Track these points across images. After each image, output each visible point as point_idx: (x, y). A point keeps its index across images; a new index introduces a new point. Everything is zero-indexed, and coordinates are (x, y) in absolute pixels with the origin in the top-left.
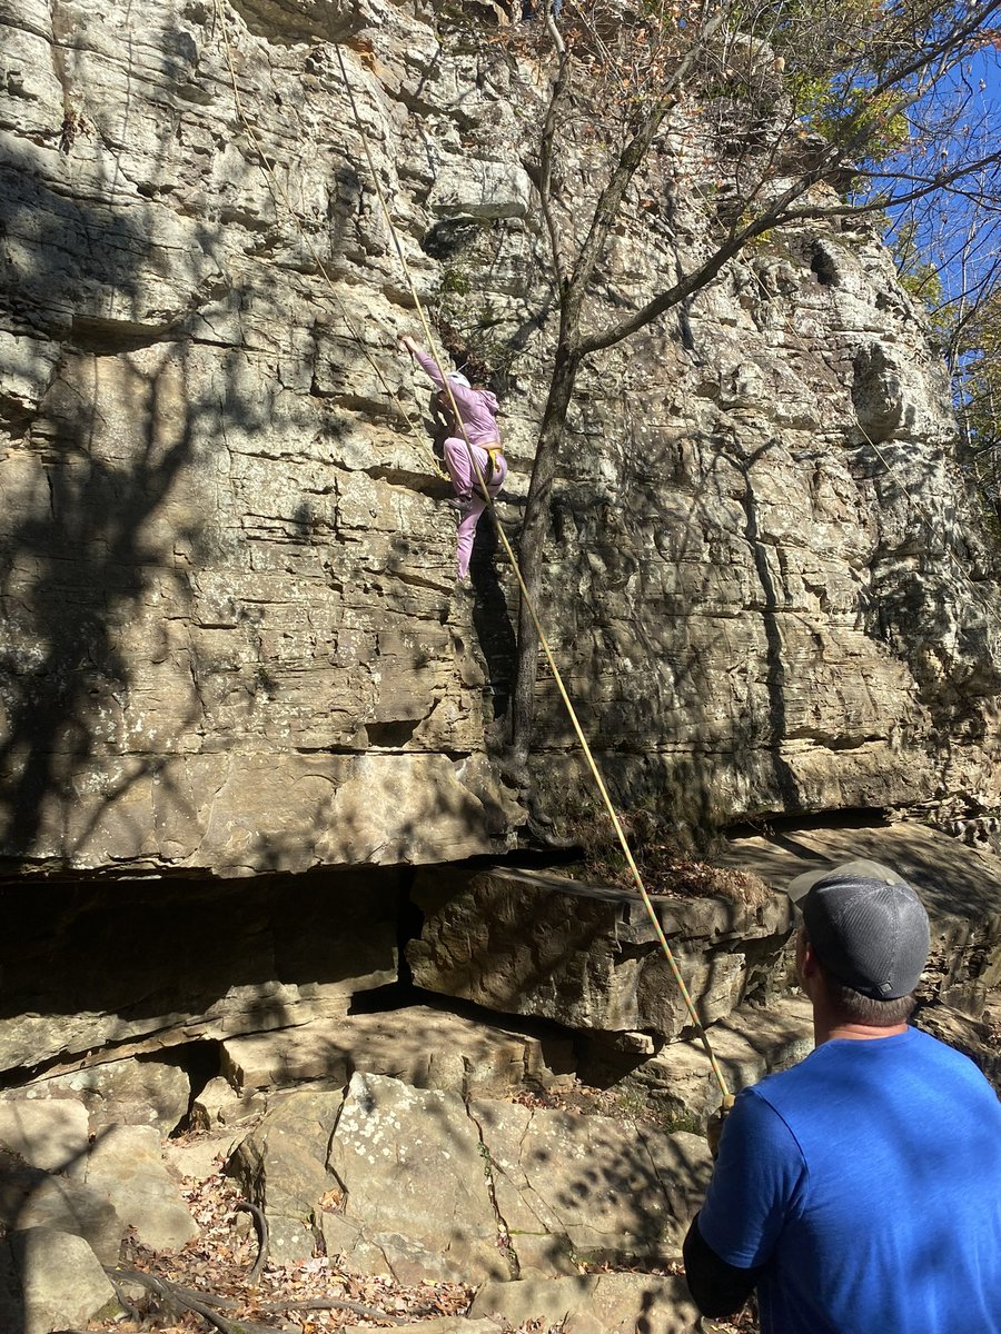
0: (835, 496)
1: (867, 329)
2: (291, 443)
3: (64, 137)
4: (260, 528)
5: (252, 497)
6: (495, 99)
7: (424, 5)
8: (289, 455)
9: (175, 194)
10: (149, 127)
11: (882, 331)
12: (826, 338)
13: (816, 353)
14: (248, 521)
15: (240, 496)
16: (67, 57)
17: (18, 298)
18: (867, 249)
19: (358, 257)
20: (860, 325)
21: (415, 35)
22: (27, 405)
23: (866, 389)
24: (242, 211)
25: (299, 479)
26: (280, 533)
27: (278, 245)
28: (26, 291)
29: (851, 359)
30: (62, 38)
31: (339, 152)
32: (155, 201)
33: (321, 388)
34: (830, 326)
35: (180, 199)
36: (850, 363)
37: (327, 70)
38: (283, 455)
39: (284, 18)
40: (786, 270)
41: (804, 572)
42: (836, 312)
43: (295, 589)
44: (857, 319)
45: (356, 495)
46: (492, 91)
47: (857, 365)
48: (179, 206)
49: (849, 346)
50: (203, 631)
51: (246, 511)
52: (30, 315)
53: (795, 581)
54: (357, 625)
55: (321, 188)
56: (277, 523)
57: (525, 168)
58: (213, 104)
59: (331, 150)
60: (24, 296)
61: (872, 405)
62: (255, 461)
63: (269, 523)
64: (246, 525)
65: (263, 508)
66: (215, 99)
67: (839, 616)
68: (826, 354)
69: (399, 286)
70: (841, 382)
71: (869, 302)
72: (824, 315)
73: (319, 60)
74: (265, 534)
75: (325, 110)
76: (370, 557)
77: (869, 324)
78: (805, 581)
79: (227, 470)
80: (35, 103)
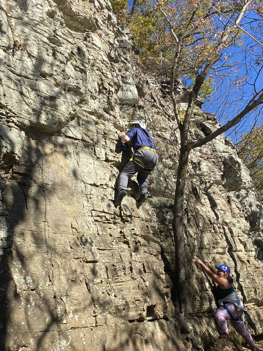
0: (237, 208)
1: (224, 152)
2: (102, 180)
3: (13, 50)
4: (98, 216)
5: (94, 202)
6: (125, 63)
7: (110, 26)
8: (102, 185)
9: (53, 78)
10: (44, 51)
11: (229, 152)
12: (211, 155)
13: (210, 159)
14: (94, 213)
15: (90, 202)
16: (12, 21)
17: (8, 111)
18: (216, 126)
19: (107, 110)
20: (222, 150)
21: (110, 35)
22: (17, 158)
23: (230, 172)
24: (75, 87)
25: (107, 195)
26: (104, 219)
27: (84, 103)
28: (11, 108)
29: (222, 162)
30: (9, 14)
31: (100, 71)
32: (47, 80)
33: (109, 159)
34: (212, 151)
35: (55, 80)
36: (222, 163)
37: (92, 41)
38: (101, 185)
39: (71, 23)
40: (198, 131)
41: (239, 236)
42: (214, 146)
43: (113, 243)
44: (221, 149)
45: (126, 202)
46: (124, 60)
47: (224, 163)
48: (54, 83)
49: (220, 157)
50: (87, 264)
51: (92, 209)
52: (13, 119)
53: (236, 239)
54: (137, 259)
55: (96, 83)
56: (103, 214)
57: (136, 88)
58: (62, 46)
59: (97, 70)
60: (10, 110)
61: (232, 177)
62: (93, 187)
63: (101, 214)
64: (93, 215)
65: (98, 207)
66: (62, 45)
67: (250, 253)
68: (213, 160)
69: (118, 123)
70: (220, 170)
71: (223, 143)
72: (210, 147)
73: (89, 37)
74: (100, 220)
75: (94, 55)
76: (135, 228)
77: (225, 150)
78: (239, 239)
79: (84, 191)
80: (5, 35)
